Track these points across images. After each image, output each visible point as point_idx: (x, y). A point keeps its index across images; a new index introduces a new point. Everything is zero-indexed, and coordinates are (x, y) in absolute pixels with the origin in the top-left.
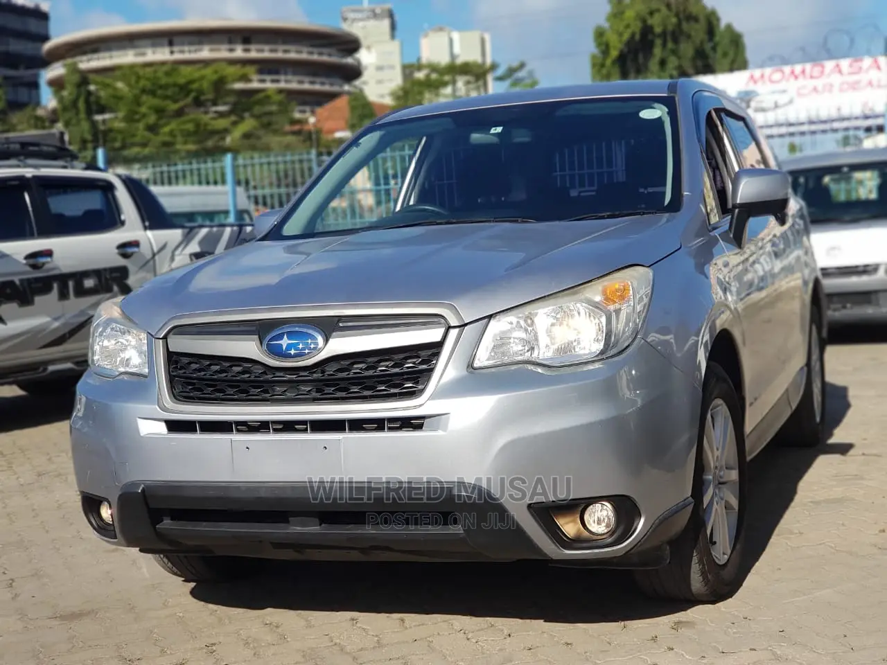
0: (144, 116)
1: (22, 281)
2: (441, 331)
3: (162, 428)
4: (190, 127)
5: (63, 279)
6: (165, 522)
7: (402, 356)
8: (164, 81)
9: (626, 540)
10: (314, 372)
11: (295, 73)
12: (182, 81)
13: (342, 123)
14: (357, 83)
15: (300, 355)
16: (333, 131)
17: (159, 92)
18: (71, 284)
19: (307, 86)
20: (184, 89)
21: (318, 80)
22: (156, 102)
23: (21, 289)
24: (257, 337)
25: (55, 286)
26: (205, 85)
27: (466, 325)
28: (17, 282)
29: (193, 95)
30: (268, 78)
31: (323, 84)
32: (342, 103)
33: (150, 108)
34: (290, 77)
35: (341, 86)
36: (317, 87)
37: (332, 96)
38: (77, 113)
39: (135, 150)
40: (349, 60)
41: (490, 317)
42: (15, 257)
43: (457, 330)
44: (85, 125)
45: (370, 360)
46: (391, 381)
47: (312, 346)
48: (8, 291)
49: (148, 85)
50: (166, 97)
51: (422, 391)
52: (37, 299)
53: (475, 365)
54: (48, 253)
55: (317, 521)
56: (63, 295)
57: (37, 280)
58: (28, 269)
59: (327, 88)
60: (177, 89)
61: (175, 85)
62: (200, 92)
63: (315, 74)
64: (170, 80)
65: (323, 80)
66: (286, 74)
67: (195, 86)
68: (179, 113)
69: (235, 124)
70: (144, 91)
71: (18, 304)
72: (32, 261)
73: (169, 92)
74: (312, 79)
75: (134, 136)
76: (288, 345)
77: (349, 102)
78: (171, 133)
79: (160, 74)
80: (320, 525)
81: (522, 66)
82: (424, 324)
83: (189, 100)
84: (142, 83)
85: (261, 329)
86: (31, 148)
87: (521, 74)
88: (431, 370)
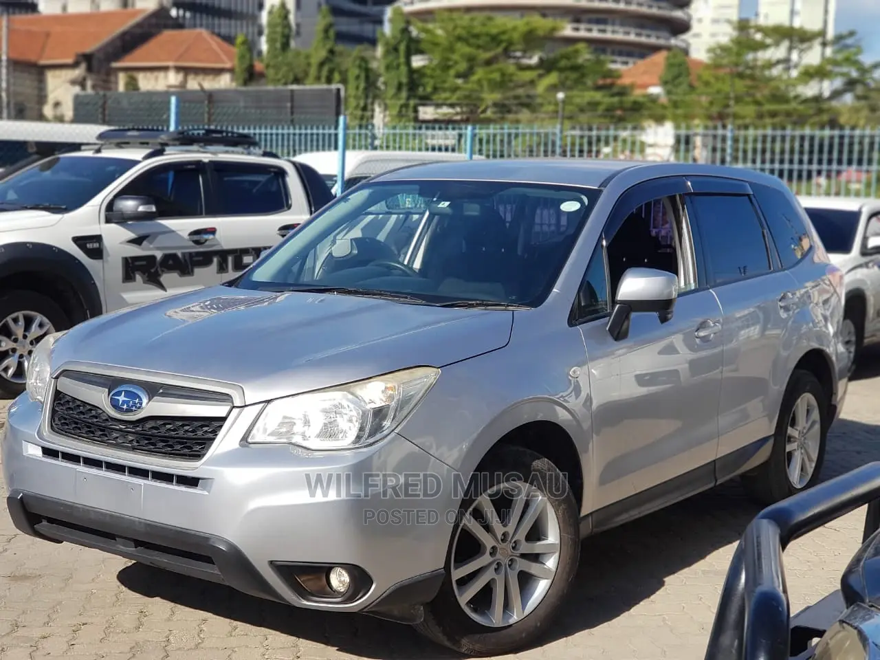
0: (456, 63)
1: (184, 254)
2: (228, 408)
3: (39, 452)
4: (496, 76)
5: (223, 254)
6: (43, 523)
7: (200, 424)
8: (478, 30)
9: (356, 601)
10: (138, 426)
11: (622, 25)
12: (494, 31)
13: (656, 80)
14: (685, 37)
15: (129, 411)
16: (646, 86)
17: (472, 41)
18: (230, 259)
19: (632, 37)
20: (495, 39)
21: (645, 32)
22: (467, 50)
23: (183, 261)
24: (107, 390)
25: (215, 260)
26: (516, 36)
27: (246, 406)
28: (180, 255)
29: (504, 45)
30: (595, 27)
31: (648, 36)
32: (660, 57)
33: (463, 56)
34: (617, 28)
35: (668, 39)
36: (643, 39)
37: (655, 49)
38: (398, 57)
39: (444, 95)
40: (678, 14)
41: (268, 402)
42: (181, 233)
43: (238, 410)
44: (404, 69)
45: (177, 423)
46: (186, 443)
47: (138, 405)
48: (171, 262)
49: (462, 32)
50: (479, 47)
51: (204, 455)
52: (197, 271)
53: (249, 440)
54: (212, 231)
55: (133, 544)
56: (222, 268)
57: (198, 254)
58: (192, 244)
59: (653, 40)
60: (488, 39)
61: (487, 35)
62: (510, 43)
63: (642, 26)
64: (485, 30)
65: (648, 32)
66: (613, 24)
67: (504, 37)
68: (488, 63)
69: (540, 76)
70: (459, 38)
71: (178, 274)
72: (196, 237)
73: (481, 42)
74: (638, 31)
75: (444, 82)
76: (123, 401)
77: (668, 58)
78: (479, 82)
79: (476, 23)
80: (136, 548)
81: (852, 34)
82: (217, 400)
83: (500, 50)
84: (459, 31)
85: (112, 384)
86: (214, 135)
87: (849, 41)
88: (214, 439)
